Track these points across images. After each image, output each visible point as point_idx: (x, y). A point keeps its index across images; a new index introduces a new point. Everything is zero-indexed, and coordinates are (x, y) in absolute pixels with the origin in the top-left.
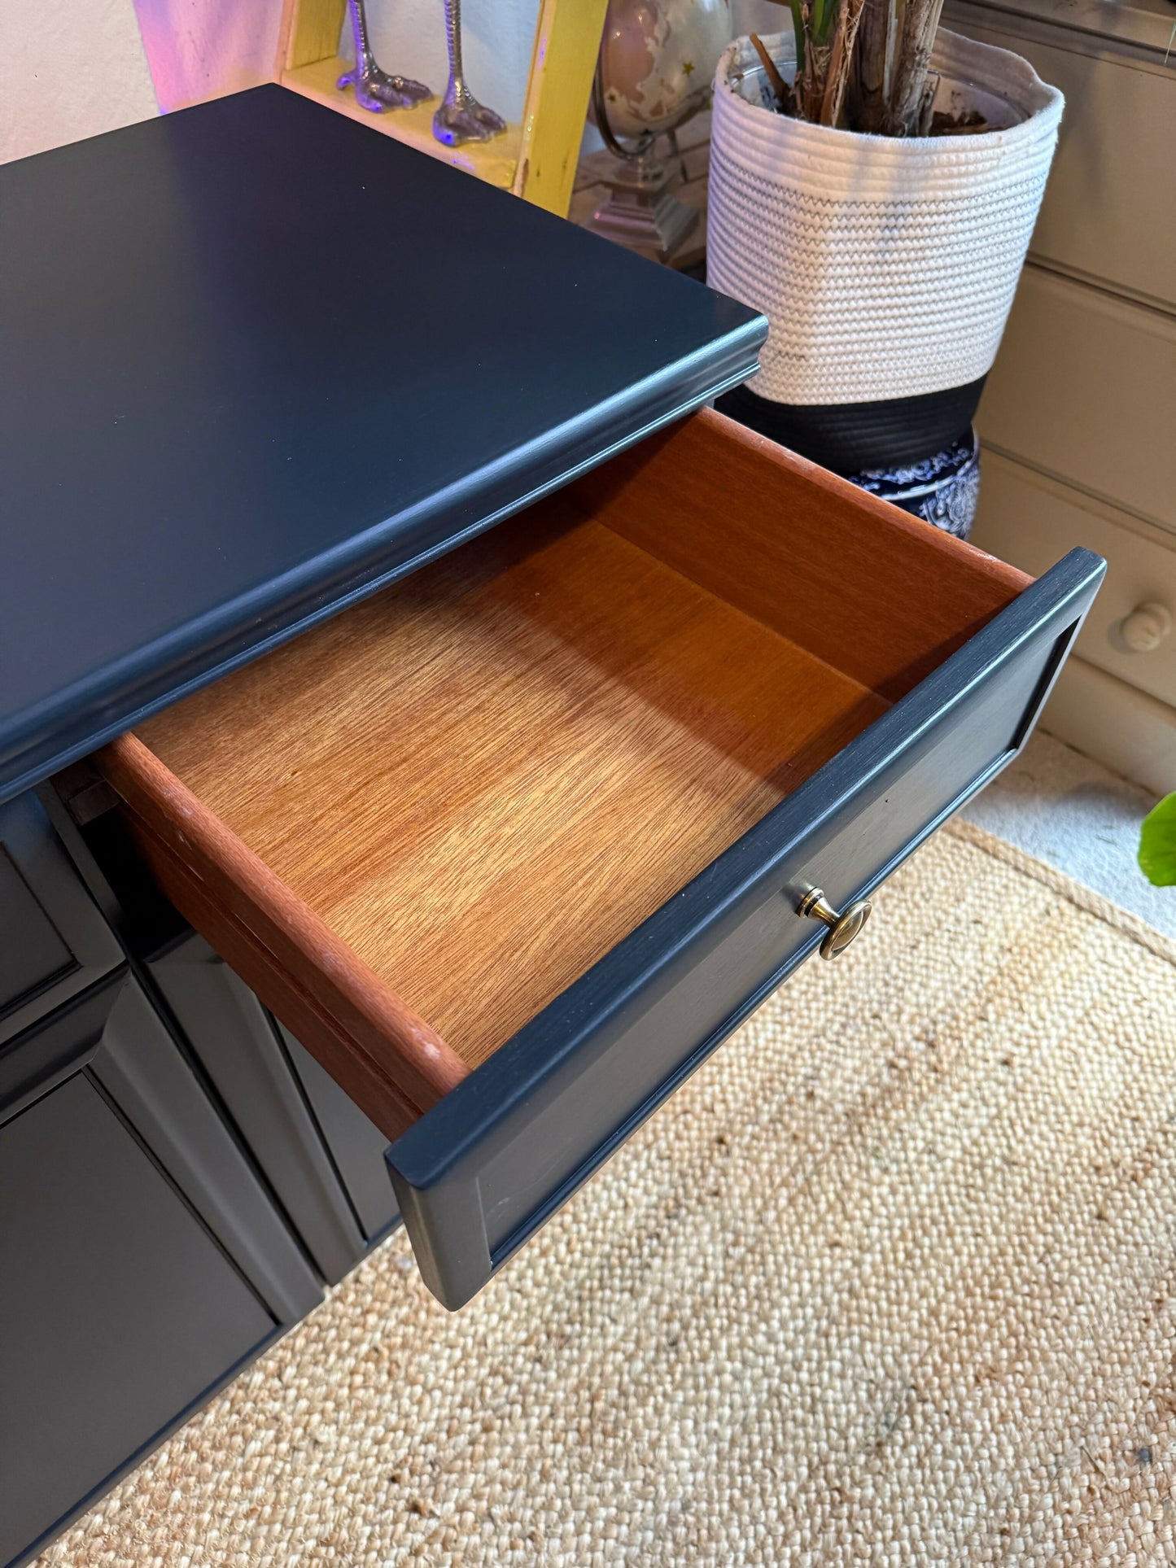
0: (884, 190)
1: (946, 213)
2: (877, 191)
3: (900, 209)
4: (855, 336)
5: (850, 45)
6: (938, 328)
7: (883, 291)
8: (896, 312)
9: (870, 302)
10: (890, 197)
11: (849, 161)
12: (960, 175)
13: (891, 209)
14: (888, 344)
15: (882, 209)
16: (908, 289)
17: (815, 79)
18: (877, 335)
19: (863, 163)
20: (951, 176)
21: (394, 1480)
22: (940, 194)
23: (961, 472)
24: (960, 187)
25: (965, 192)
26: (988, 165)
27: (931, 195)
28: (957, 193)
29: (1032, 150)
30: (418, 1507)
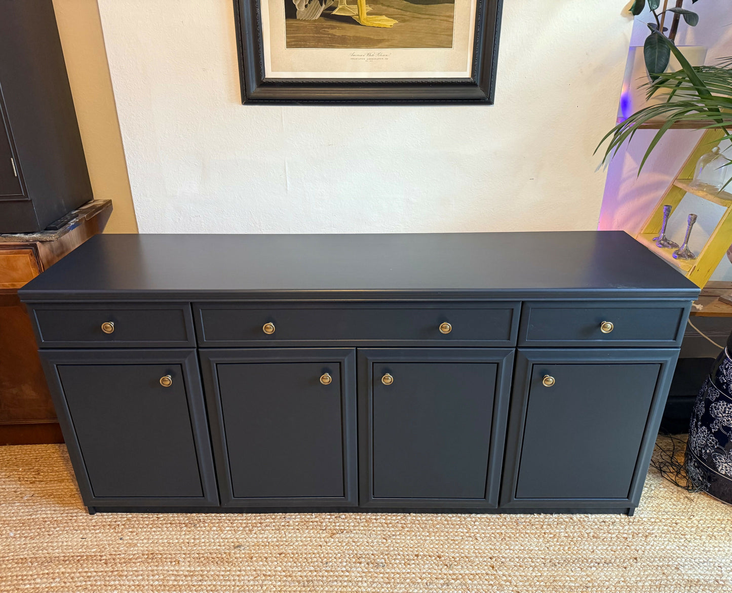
30: (493, 567)
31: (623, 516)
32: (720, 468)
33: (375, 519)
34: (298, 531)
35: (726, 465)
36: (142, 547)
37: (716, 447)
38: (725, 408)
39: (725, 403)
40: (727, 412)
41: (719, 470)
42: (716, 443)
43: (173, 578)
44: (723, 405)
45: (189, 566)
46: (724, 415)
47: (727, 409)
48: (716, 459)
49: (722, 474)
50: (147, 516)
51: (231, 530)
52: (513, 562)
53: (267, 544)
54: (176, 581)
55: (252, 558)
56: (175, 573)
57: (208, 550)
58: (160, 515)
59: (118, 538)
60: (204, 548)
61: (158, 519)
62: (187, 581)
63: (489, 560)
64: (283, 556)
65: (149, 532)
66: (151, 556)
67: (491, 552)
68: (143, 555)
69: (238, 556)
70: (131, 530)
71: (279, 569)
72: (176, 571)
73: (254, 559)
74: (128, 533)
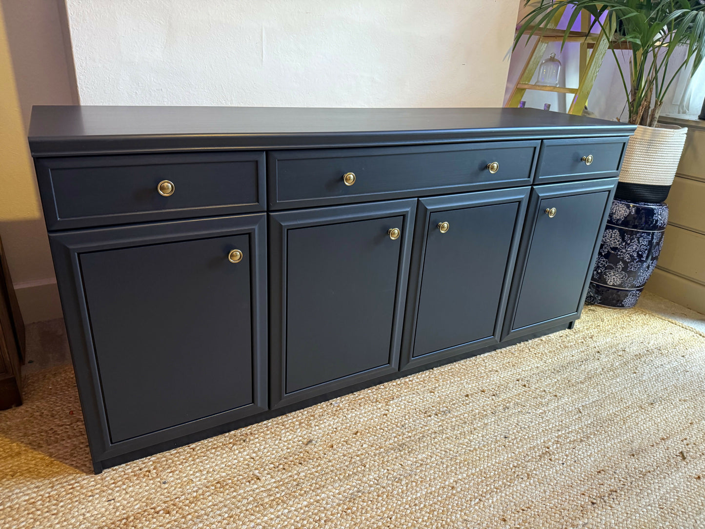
0: (648, 137)
1: (662, 144)
2: (647, 137)
3: (652, 142)
4: (640, 168)
5: (641, 114)
6: (660, 170)
7: (647, 159)
8: (650, 164)
9: (644, 161)
10: (650, 139)
11: (641, 131)
12: (665, 136)
13: (650, 141)
14: (648, 171)
15: (648, 141)
16: (653, 159)
17: (633, 120)
18: (645, 168)
19: (644, 132)
21: (518, 380)
22: (661, 140)
23: (664, 207)
24: (665, 139)
25: (666, 140)
26: (671, 135)
27: (659, 140)
28: (664, 140)
29: (681, 135)
30: (525, 386)
31: (567, 330)
32: (610, 281)
33: (410, 381)
34: (353, 410)
35: (614, 277)
36: (199, 480)
37: (606, 266)
38: (611, 234)
39: (611, 231)
40: (613, 237)
41: (608, 283)
42: (606, 263)
43: (265, 494)
44: (609, 232)
45: (272, 477)
46: (611, 239)
47: (613, 234)
48: (606, 275)
49: (610, 285)
50: (176, 451)
51: (288, 432)
52: (533, 378)
53: (335, 430)
54: (270, 495)
55: (333, 447)
56: (263, 489)
57: (279, 457)
58: (193, 446)
59: (159, 483)
60: (273, 456)
61: (194, 450)
62: (283, 491)
63: (517, 382)
64: (359, 434)
65: (194, 464)
66: (219, 485)
67: (514, 376)
68: (207, 487)
69: (316, 450)
70: (169, 471)
71: (364, 446)
72: (262, 487)
73: (335, 447)
74: (167, 474)
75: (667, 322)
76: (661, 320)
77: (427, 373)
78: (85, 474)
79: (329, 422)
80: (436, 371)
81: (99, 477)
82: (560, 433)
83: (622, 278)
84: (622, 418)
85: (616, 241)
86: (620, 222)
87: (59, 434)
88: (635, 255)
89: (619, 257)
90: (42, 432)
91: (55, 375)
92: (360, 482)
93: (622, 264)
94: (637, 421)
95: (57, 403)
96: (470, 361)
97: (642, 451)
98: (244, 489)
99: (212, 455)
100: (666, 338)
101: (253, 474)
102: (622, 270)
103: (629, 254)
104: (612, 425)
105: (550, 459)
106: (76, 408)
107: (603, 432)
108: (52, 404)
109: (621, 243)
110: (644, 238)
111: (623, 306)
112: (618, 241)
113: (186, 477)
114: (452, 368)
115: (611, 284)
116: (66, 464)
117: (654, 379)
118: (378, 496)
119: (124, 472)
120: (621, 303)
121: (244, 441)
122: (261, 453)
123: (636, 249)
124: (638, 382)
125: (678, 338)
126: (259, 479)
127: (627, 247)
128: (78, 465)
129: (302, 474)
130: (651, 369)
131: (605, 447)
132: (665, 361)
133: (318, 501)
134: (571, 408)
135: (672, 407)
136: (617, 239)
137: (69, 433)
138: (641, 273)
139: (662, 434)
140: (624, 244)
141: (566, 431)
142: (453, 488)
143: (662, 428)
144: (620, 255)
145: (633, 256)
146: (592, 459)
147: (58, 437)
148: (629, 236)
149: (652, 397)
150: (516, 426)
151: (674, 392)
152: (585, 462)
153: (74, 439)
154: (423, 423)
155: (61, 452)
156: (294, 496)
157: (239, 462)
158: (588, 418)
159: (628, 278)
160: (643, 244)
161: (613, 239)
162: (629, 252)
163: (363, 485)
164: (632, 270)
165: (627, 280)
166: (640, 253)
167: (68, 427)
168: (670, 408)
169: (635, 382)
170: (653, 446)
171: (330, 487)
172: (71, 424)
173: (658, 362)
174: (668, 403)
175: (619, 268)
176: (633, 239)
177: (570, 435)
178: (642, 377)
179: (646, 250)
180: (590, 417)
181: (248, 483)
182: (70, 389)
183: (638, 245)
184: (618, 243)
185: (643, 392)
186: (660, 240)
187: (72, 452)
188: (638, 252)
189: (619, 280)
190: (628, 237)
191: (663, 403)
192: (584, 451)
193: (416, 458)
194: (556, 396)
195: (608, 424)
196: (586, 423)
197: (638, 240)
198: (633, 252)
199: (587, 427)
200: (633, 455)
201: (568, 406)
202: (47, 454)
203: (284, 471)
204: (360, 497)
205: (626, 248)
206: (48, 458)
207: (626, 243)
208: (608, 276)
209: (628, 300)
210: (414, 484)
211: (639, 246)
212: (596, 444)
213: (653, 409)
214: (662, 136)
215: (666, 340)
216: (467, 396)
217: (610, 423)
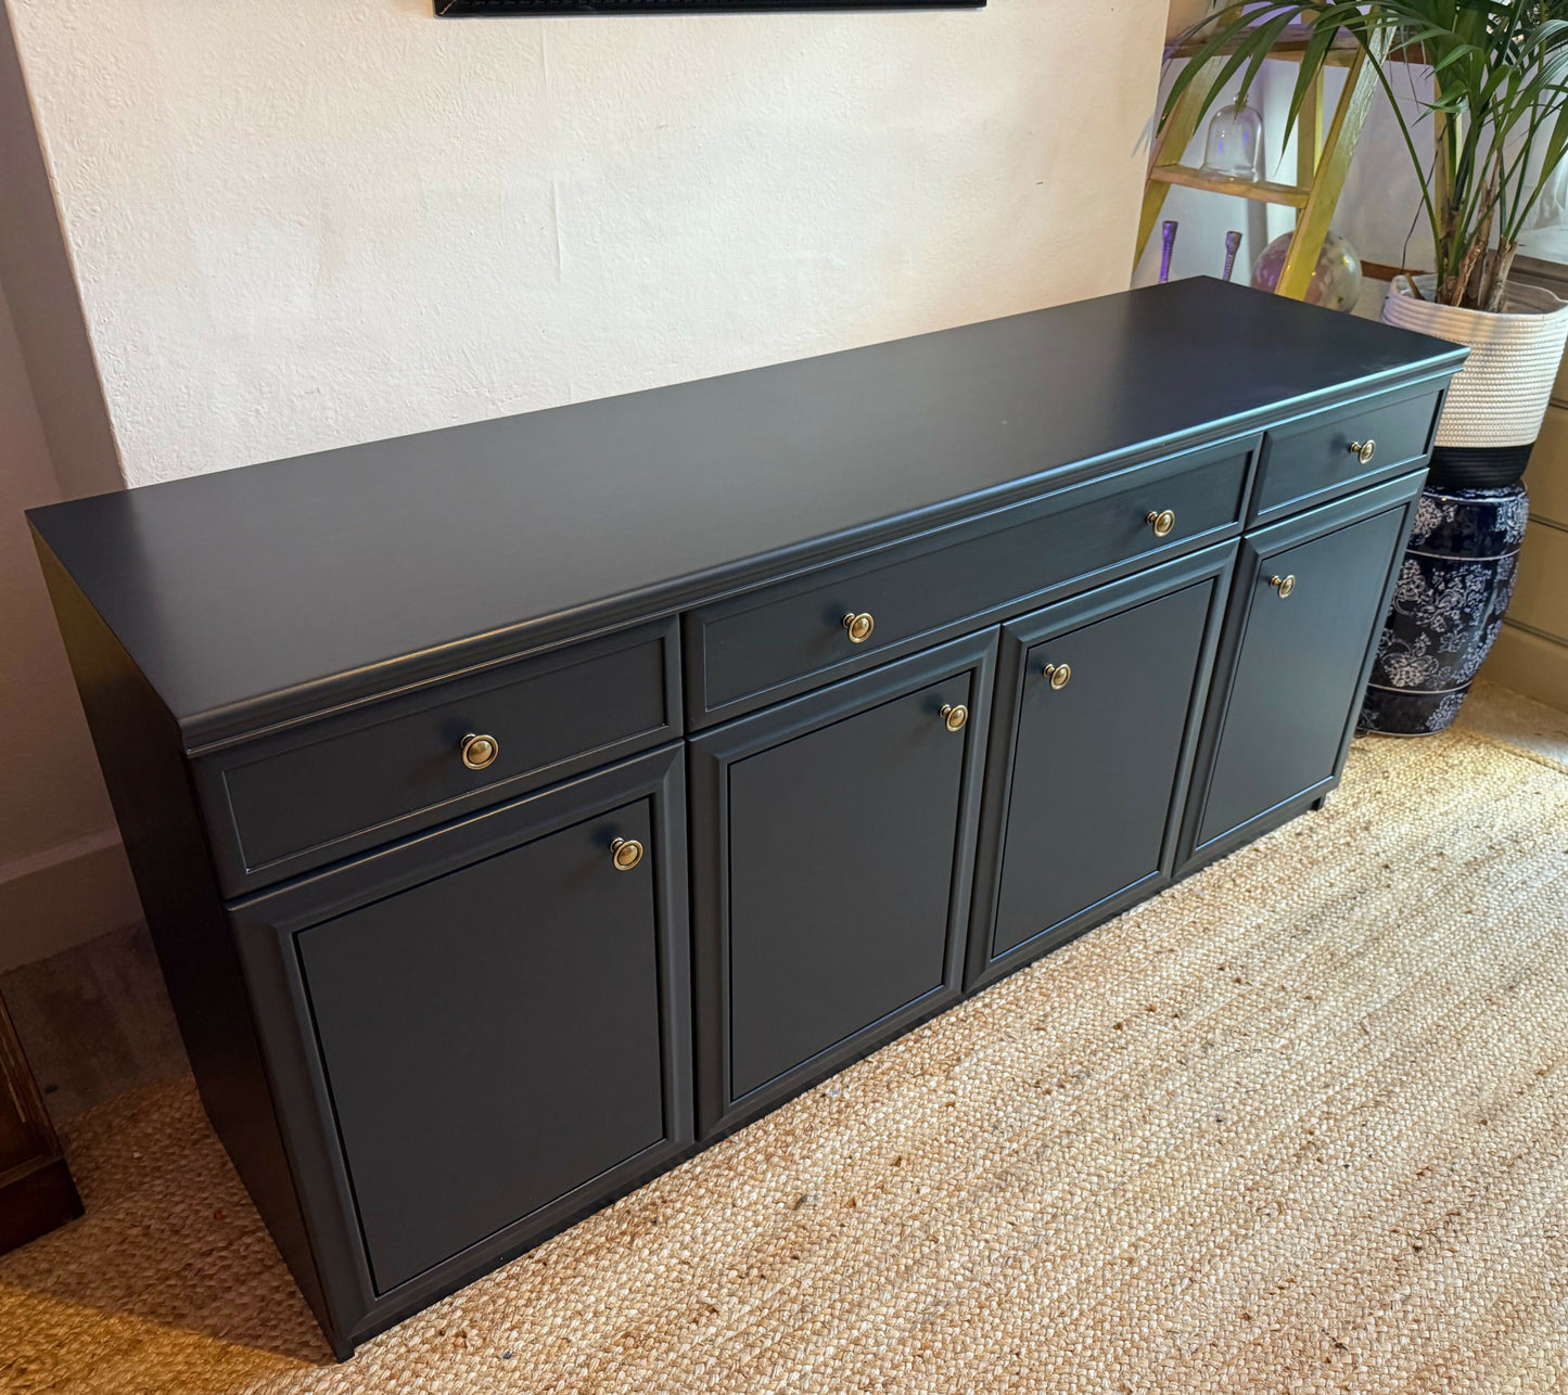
0: (1486, 337)
1: (1516, 350)
2: (1483, 336)
3: (1493, 347)
4: (1465, 410)
5: (1468, 275)
6: (1510, 410)
7: (1482, 387)
8: (1488, 399)
9: (1475, 393)
10: (1488, 340)
11: (1470, 323)
12: (1524, 333)
13: (1489, 346)
14: (1483, 416)
15: (1484, 346)
16: (1495, 387)
17: (1448, 291)
18: (1477, 410)
19: (1477, 322)
20: (1520, 333)
21: (1222, 969)
22: (1513, 341)
23: (1520, 496)
24: (1524, 338)
25: (1526, 341)
26: (1538, 329)
27: (1509, 341)
28: (1522, 341)
29: (1559, 325)
30: (1238, 981)
31: (1311, 814)
32: (1398, 677)
33: (985, 1006)
34: (878, 1105)
35: (1408, 668)
36: (584, 1337)
37: (1390, 644)
40: (1405, 576)
41: (1394, 682)
42: (1390, 638)
43: (739, 1346)
45: (742, 1302)
47: (1406, 571)
48: (1390, 666)
49: (1399, 687)
50: (504, 1274)
51: (745, 1183)
52: (1253, 958)
53: (849, 1161)
54: (752, 1346)
55: (854, 1204)
56: (731, 1334)
57: (743, 1249)
58: (540, 1253)
59: (496, 1359)
60: (730, 1250)
61: (545, 1264)
62: (775, 1331)
63: (1221, 973)
64: (904, 1163)
65: (558, 1300)
66: (631, 1342)
67: (1211, 959)
68: (606, 1351)
69: (819, 1218)
70: (507, 1325)
71: (924, 1191)
72: (728, 1328)
73: (859, 1203)
74: (506, 1335)
75: (1526, 760)
76: (1513, 757)
77: (1019, 978)
78: (316, 1366)
79: (832, 1146)
80: (1039, 969)
81: (350, 1367)
82: (1331, 1092)
83: (1426, 670)
84: (1453, 1033)
85: (1412, 586)
86: (1422, 542)
87: (211, 1277)
88: (1456, 617)
89: (1419, 623)
90: (167, 1279)
91: (134, 1119)
92: (934, 1281)
93: (1427, 639)
94: (1485, 1036)
95: (173, 1194)
96: (1108, 931)
97: (1501, 1110)
98: (690, 1341)
99: (592, 1271)
100: (1528, 807)
101: (697, 1302)
102: (1426, 653)
103: (1441, 614)
104: (1434, 1056)
105: (1319, 1160)
106: (222, 1200)
107: (1419, 1075)
108: (160, 1201)
109: (1425, 591)
110: (1476, 577)
111: (1427, 730)
112: (1418, 587)
113: (550, 1333)
114: (1072, 958)
115: (1402, 685)
116: (261, 1348)
117: (1511, 922)
118: (981, 1307)
119: (406, 1346)
120: (1423, 724)
121: (655, 1223)
122: (702, 1247)
123: (1458, 602)
124: (1478, 934)
125: (1552, 803)
126: (714, 1311)
127: (1438, 599)
128: (292, 1346)
129: (807, 1283)
130: (1502, 896)
131: (1425, 1112)
132: (1530, 871)
133: (856, 1342)
134: (1344, 1023)
135: (1554, 988)
136: (1414, 582)
137: (235, 1270)
138: (1468, 653)
139: (1537, 1062)
140: (1430, 593)
141: (1342, 1084)
142: (1131, 1261)
143: (1536, 1046)
144: (1422, 619)
145: (1451, 619)
146: (1404, 1145)
147: (212, 1283)
148: (1442, 574)
149: (1510, 970)
150: (1236, 1088)
151: (1555, 951)
152: (1390, 1154)
153: (254, 1283)
154: (1037, 1112)
155: (236, 1321)
156: (802, 1339)
157: (657, 1277)
158: (1385, 1044)
159: (1439, 669)
160: (1473, 590)
161: (1405, 581)
162: (1442, 610)
163: (942, 1286)
164: (1449, 649)
165: (1437, 673)
166: (1467, 610)
167: (223, 1254)
168: (1548, 993)
169: (1473, 937)
170: (1521, 1093)
171: (874, 1304)
172: (230, 1244)
173: (1514, 876)
174: (1544, 981)
175: (1421, 648)
176: (1452, 579)
177: (1353, 1094)
178: (1485, 921)
179: (1481, 601)
180: (1387, 1041)
181: (694, 1326)
182: (187, 1152)
183: (1462, 594)
184: (1416, 591)
185: (1490, 959)
186: (1511, 573)
187: (262, 1315)
188: (1462, 609)
189: (1418, 674)
190: (1439, 576)
191: (1534, 983)
192: (1385, 1128)
193: (1040, 1202)
194: (1309, 998)
195: (1428, 1054)
196: (1382, 1059)
197: (1463, 582)
198: (1452, 609)
199: (1385, 1067)
200: (1485, 1123)
201: (1338, 1019)
202: (204, 1333)
203: (764, 1282)
204: (943, 1316)
205: (1434, 602)
206: (210, 1340)
207: (1436, 590)
208: (1395, 668)
209: (1439, 717)
210: (1049, 1264)
211: (1465, 594)
212: (1407, 1106)
213: (1514, 1000)
214: (1516, 333)
215: (1529, 813)
216: (1119, 1026)
217: (1430, 1050)
